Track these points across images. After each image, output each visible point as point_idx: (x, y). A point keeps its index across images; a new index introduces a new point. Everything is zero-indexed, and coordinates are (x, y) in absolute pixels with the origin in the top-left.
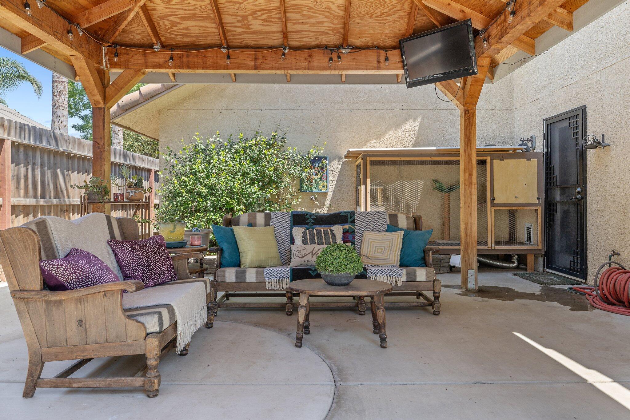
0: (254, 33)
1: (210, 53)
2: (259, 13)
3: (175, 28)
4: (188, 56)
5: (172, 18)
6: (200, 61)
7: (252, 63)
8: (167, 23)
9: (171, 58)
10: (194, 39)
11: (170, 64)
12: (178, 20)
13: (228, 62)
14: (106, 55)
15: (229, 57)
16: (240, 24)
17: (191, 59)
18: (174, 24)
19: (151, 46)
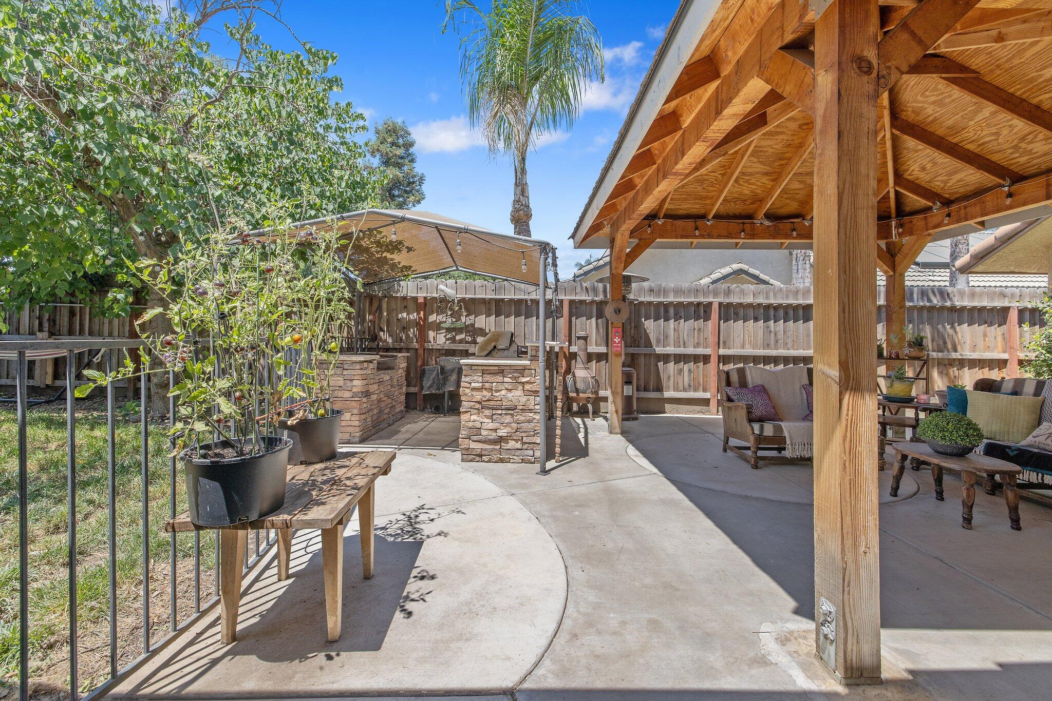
0: (1045, 155)
1: (988, 197)
2: (1030, 137)
3: (949, 185)
4: (965, 207)
5: (939, 178)
6: (978, 208)
7: (1043, 192)
8: (937, 183)
9: (949, 215)
10: (977, 185)
11: (946, 222)
12: (945, 178)
13: (1008, 201)
14: (895, 227)
15: (1010, 195)
16: (1017, 155)
17: (969, 210)
18: (945, 182)
19: (929, 209)
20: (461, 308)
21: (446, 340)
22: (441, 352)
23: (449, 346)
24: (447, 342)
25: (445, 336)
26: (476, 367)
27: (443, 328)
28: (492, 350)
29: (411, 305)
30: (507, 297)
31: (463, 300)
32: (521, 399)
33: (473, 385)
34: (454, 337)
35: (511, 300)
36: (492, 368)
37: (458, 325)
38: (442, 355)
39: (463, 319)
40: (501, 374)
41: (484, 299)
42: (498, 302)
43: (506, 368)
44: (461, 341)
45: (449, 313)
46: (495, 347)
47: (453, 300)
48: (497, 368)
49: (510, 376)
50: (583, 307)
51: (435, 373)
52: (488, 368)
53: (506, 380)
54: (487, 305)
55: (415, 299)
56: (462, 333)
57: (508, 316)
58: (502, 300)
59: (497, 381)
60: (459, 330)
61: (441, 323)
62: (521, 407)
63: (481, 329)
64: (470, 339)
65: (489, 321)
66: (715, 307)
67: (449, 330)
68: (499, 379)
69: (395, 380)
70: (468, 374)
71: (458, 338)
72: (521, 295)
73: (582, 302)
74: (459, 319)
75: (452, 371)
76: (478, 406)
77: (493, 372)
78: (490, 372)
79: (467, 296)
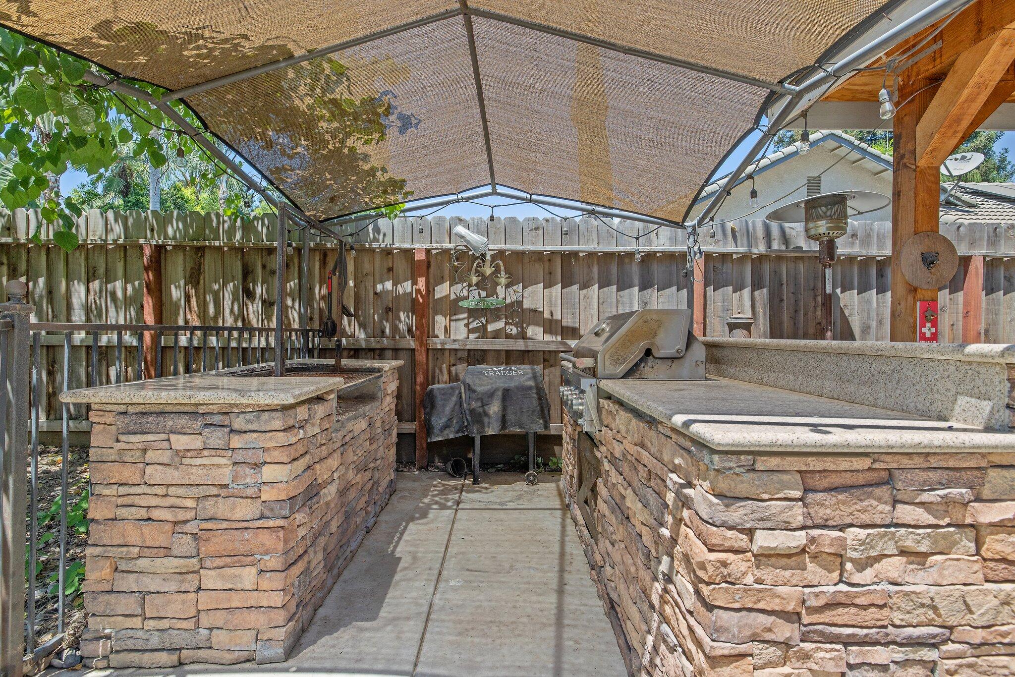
20: (497, 271)
21: (470, 331)
22: (460, 354)
23: (474, 342)
24: (472, 336)
25: (467, 325)
26: (774, 462)
27: (463, 310)
28: (641, 360)
29: (401, 266)
30: (583, 248)
31: (500, 254)
32: (972, 593)
33: (764, 540)
34: (484, 326)
35: (592, 254)
36: (844, 464)
37: (492, 302)
38: (461, 360)
39: (500, 290)
40: (884, 492)
41: (539, 253)
42: (568, 257)
43: (906, 462)
44: (496, 335)
45: (475, 280)
46: (648, 353)
47: (483, 256)
48: (867, 463)
49: (925, 497)
50: (728, 267)
51: (454, 399)
52: (829, 464)
53: (906, 513)
54: (546, 263)
55: (408, 253)
56: (499, 319)
57: (585, 286)
58: (575, 254)
59: (865, 518)
60: (494, 314)
61: (459, 299)
62: (978, 636)
63: (535, 311)
64: (515, 331)
65: (550, 297)
66: (977, 267)
67: (473, 313)
68: (880, 510)
69: (378, 424)
70: (742, 489)
71: (490, 328)
72: (609, 244)
73: (725, 257)
74: (492, 293)
75: (491, 395)
76: (785, 631)
77: (848, 479)
78: (836, 480)
79: (509, 247)
